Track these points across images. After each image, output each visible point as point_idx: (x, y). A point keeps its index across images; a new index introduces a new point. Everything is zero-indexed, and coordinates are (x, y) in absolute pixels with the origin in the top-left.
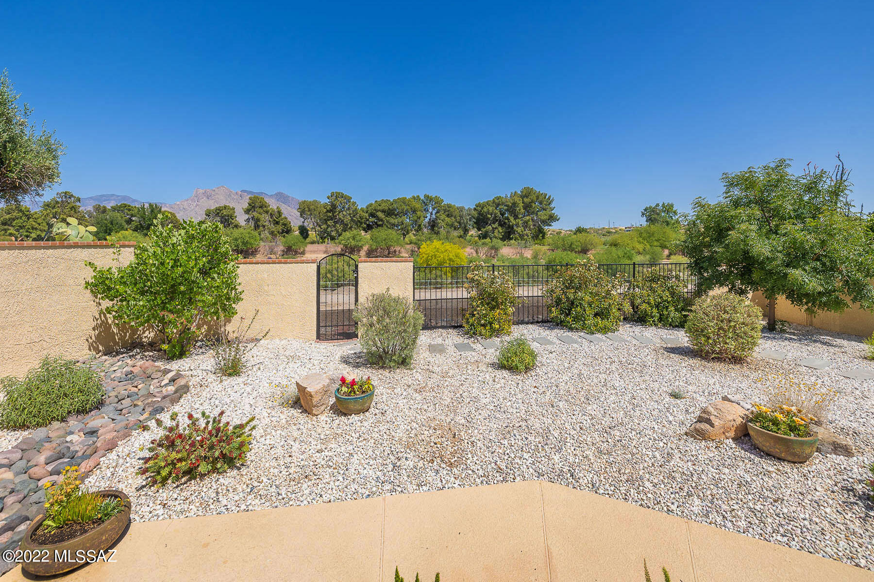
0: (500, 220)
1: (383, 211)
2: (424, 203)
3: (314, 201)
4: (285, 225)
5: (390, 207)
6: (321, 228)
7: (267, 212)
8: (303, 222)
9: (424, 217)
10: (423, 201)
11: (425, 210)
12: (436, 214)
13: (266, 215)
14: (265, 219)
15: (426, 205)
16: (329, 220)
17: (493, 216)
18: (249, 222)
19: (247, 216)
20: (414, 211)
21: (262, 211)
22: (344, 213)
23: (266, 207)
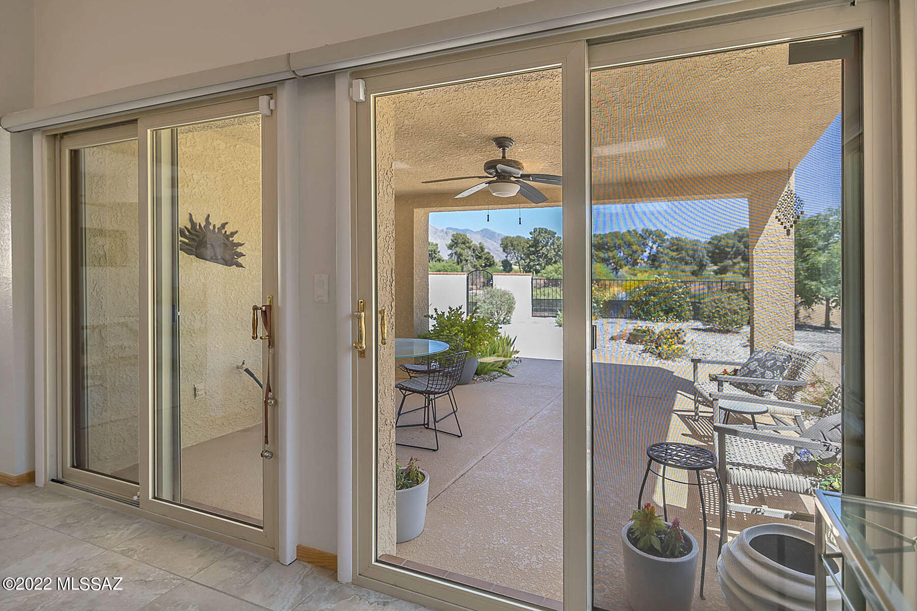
0: (745, 254)
3: (517, 237)
4: (487, 259)
6: (525, 262)
7: (469, 248)
8: (507, 257)
9: (642, 251)
10: (640, 235)
12: (657, 248)
13: (468, 250)
14: (467, 253)
15: (645, 239)
16: (531, 255)
17: (734, 249)
18: (452, 256)
19: (450, 252)
20: (629, 245)
21: (464, 246)
22: (548, 248)
23: (468, 243)
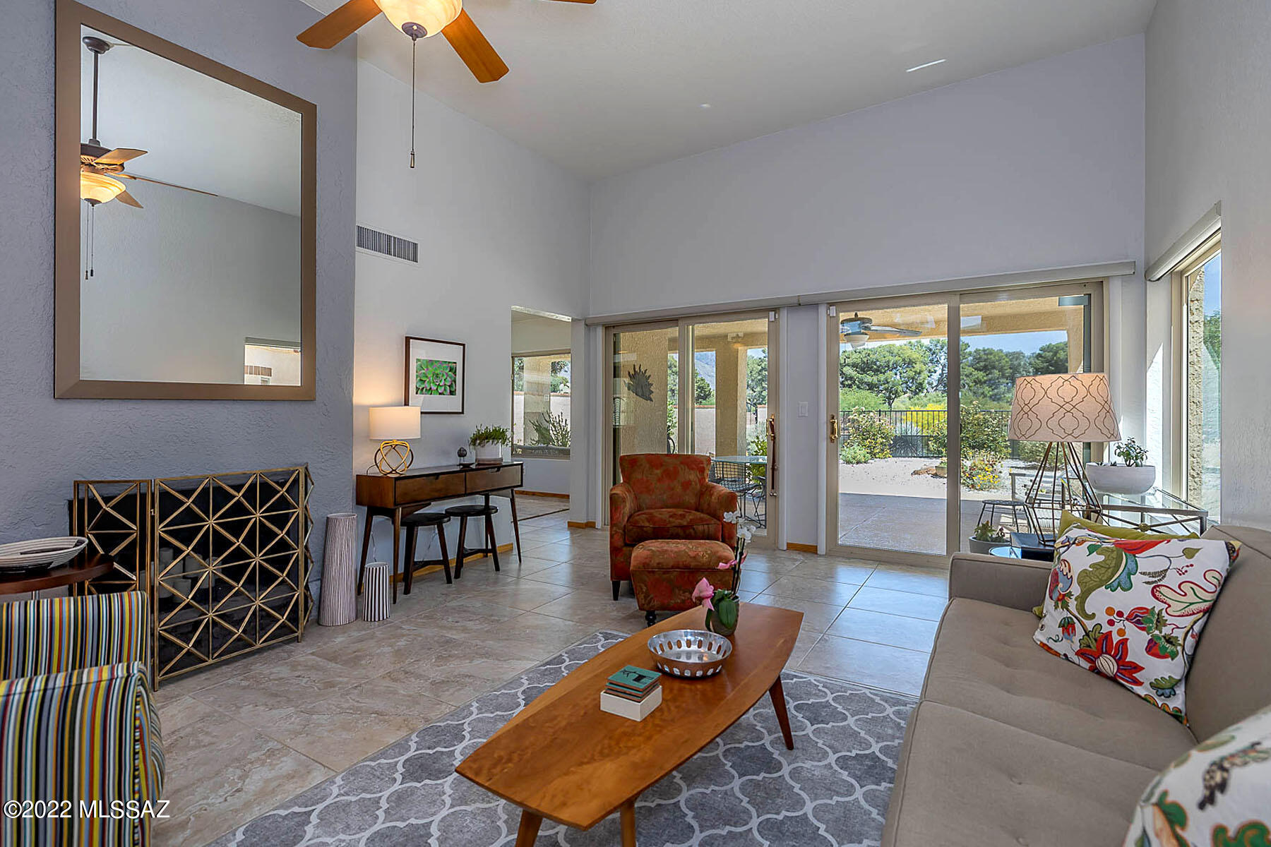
1: (854, 365)
2: (931, 350)
5: (865, 360)
11: (931, 361)
